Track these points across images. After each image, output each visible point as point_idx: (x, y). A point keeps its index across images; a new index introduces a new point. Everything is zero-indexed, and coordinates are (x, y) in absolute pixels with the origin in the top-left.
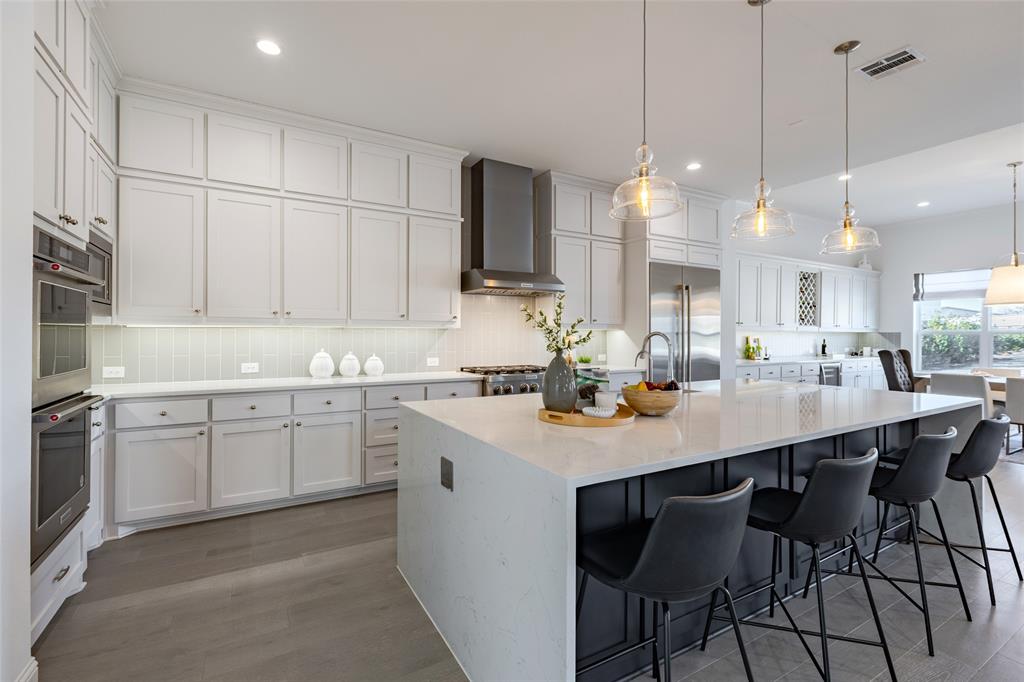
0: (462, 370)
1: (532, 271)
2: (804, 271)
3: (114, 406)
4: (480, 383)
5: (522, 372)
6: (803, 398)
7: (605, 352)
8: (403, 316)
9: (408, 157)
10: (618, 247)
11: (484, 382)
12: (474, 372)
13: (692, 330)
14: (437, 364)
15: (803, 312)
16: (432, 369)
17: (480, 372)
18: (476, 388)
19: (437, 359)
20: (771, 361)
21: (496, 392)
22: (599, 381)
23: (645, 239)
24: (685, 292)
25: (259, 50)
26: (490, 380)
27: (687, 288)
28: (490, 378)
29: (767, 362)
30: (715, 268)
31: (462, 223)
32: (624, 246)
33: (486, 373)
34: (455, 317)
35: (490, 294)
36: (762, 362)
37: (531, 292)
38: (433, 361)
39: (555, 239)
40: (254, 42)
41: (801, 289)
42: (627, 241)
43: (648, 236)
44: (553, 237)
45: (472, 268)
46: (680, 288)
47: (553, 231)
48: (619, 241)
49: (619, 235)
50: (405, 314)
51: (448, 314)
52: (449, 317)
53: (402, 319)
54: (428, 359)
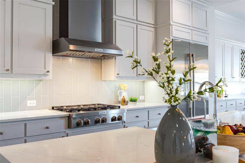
0: (53, 108)
1: (101, 41)
2: (243, 49)
4: (67, 118)
5: (95, 109)
6: (243, 117)
7: (144, 94)
10: (153, 29)
11: (69, 117)
12: (62, 110)
13: (195, 80)
14: (35, 105)
15: (242, 71)
16: (31, 108)
17: (66, 110)
18: (63, 123)
19: (35, 102)
20: (229, 98)
21: (78, 125)
22: (209, 132)
23: (170, 24)
24: (191, 58)
26: (74, 116)
27: (192, 55)
28: (74, 114)
29: (226, 98)
30: (205, 45)
31: (53, 6)
32: (156, 29)
33: (71, 111)
34: (48, 72)
35: (73, 56)
36: (224, 98)
37: (101, 55)
38: (31, 103)
39: (115, 21)
41: (241, 58)
42: (157, 26)
43: (171, 23)
44: (114, 20)
45: (60, 37)
46: (188, 55)
47: (114, 17)
48: (153, 26)
49: (153, 22)
50: (10, 69)
51: (43, 69)
52: (44, 71)
53: (7, 72)
54: (28, 101)
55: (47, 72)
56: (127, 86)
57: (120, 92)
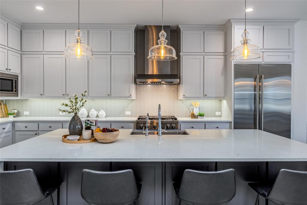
3: (14, 124)
7: (221, 111)
8: (109, 95)
9: (111, 32)
10: (222, 57)
14: (130, 114)
16: (128, 116)
19: (130, 112)
21: (140, 128)
25: (37, 9)
30: (287, 63)
31: (135, 55)
32: (225, 56)
38: (128, 113)
40: (35, 7)
42: (227, 54)
43: (233, 50)
44: (181, 56)
48: (223, 54)
50: (110, 94)
51: (128, 94)
52: (128, 95)
53: (108, 96)
54: (126, 112)
55: (131, 95)
56: (199, 104)
57: (192, 108)
